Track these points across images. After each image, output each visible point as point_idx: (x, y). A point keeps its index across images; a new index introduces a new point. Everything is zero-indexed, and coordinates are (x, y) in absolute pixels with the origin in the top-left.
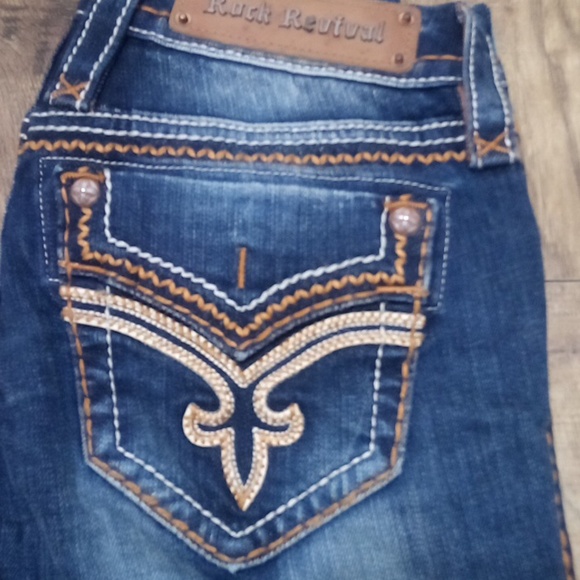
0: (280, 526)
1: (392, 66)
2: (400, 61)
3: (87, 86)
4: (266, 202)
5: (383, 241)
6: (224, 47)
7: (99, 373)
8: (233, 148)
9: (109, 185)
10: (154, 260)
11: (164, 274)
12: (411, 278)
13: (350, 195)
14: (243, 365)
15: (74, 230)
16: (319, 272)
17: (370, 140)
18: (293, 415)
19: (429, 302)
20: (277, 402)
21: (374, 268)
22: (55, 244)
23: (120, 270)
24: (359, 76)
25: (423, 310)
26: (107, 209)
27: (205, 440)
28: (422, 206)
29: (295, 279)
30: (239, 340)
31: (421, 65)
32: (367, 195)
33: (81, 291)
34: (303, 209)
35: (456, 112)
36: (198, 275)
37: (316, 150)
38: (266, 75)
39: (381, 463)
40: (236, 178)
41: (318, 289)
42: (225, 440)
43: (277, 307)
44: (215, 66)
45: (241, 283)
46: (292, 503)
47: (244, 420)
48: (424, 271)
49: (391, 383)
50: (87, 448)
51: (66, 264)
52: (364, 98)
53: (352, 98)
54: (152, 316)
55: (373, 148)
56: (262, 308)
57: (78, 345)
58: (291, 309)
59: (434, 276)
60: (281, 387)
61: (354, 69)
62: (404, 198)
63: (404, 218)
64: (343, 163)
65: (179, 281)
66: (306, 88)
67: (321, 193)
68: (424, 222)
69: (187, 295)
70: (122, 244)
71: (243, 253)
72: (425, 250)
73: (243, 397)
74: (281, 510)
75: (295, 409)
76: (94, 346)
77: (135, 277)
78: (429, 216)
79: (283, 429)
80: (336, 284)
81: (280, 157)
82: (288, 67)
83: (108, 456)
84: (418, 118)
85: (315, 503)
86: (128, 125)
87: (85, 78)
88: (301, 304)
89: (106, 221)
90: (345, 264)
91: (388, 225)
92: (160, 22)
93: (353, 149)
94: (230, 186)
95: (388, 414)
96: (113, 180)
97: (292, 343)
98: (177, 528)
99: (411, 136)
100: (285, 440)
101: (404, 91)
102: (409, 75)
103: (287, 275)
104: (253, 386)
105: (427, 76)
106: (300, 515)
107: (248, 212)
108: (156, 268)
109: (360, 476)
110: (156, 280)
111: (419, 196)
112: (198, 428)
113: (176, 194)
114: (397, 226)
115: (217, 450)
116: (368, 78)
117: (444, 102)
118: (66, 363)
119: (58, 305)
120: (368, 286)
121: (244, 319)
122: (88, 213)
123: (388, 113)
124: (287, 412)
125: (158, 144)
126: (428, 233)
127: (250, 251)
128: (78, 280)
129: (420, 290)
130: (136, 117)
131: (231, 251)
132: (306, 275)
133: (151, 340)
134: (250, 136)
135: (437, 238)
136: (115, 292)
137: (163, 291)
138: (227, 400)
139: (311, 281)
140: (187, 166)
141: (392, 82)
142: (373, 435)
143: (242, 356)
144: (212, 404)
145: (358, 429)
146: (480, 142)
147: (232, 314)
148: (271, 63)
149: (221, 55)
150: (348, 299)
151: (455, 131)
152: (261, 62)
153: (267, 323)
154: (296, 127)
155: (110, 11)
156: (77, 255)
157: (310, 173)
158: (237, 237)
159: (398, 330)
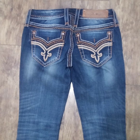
0: (101, 63)
1: (106, 17)
2: (107, 16)
3: (77, 25)
4: (96, 34)
5: (107, 36)
6: (88, 18)
7: (82, 53)
8: (91, 29)
9: (80, 35)
10: (86, 41)
11: (87, 42)
12: (111, 39)
13: (104, 32)
14: (96, 50)
15: (78, 39)
16: (102, 40)
17: (105, 26)
18: (101, 54)
19: (112, 41)
21: (107, 39)
22: (76, 41)
23: (83, 43)
24: (103, 19)
25: (112, 42)
26: (81, 37)
28: (111, 32)
29: (99, 41)
30: (95, 47)
31: (109, 17)
32: (105, 32)
34: (99, 34)
35: (113, 22)
36: (90, 42)
37: (100, 28)
38: (93, 20)
39: (110, 57)
40: (92, 32)
41: (102, 41)
42: (95, 57)
43: (98, 44)
44: (88, 20)
45: (94, 42)
46: (102, 61)
47: (97, 55)
48: (112, 38)
49: (110, 49)
50: (82, 59)
51: (78, 43)
52: (103, 21)
53: (102, 22)
54: (86, 46)
56: (97, 44)
57: (80, 50)
59: (113, 39)
60: (100, 51)
62: (109, 31)
64: (103, 29)
65: (88, 43)
66: (97, 21)
67: (101, 32)
68: (111, 33)
69: (89, 44)
70: (82, 40)
71: (94, 39)
72: (112, 36)
73: (96, 53)
74: (101, 62)
75: (101, 53)
77: (84, 43)
78: (112, 33)
79: (100, 55)
80: (104, 41)
81: (96, 29)
82: (95, 19)
83: (85, 60)
84: (109, 22)
85: (104, 61)
86: (81, 28)
87: (77, 24)
88: (100, 43)
89: (81, 38)
90: (104, 39)
92: (82, 17)
93: (103, 27)
94: (92, 33)
95: (110, 52)
96: (81, 34)
97: (100, 47)
98: (92, 64)
99: (109, 24)
100: (101, 56)
102: (108, 18)
103: (99, 40)
105: (110, 18)
106: (103, 62)
107: (94, 35)
108: (86, 42)
109: (108, 58)
110: (86, 43)
111: (110, 31)
112: (92, 56)
113: (87, 34)
114: (108, 34)
115: (94, 58)
116: (104, 19)
117: (112, 21)
118: (79, 52)
119: (77, 47)
120: (106, 40)
121: (95, 45)
122: (79, 38)
123: (106, 23)
124: (100, 54)
125: (84, 30)
126: (112, 34)
128: (79, 44)
129: (111, 40)
130: (81, 27)
131: (93, 39)
132: (100, 40)
133: (86, 49)
134: (93, 27)
135: (113, 35)
136: (83, 45)
137: (87, 44)
139: (101, 41)
140: (87, 31)
141: (106, 19)
142: (109, 54)
143: (95, 49)
144: (93, 54)
145: (107, 54)
146: (116, 25)
147: (94, 45)
148: (93, 19)
149: (88, 19)
150: (105, 42)
151: (113, 23)
152: (92, 19)
153: (97, 45)
154: (97, 26)
155: (77, 16)
156: (78, 42)
157: (99, 30)
158: (93, 37)
159: (110, 44)
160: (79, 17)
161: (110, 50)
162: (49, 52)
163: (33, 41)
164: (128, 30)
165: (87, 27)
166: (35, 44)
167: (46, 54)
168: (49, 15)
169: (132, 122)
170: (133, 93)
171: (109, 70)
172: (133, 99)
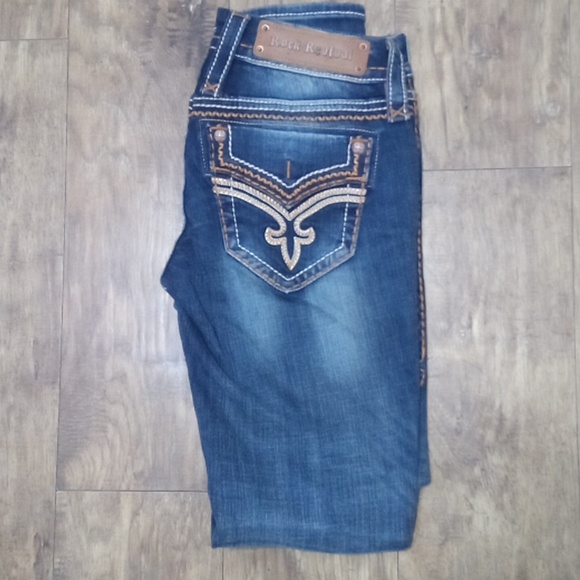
0: (306, 276)
1: (356, 72)
2: (359, 69)
3: (219, 86)
4: (298, 141)
5: (349, 157)
6: (278, 63)
7: (229, 214)
8: (283, 114)
9: (230, 132)
10: (251, 166)
11: (255, 172)
12: (361, 173)
13: (335, 137)
14: (290, 211)
15: (217, 154)
16: (321, 171)
17: (345, 109)
18: (310, 232)
19: (368, 183)
20: (304, 226)
21: (344, 169)
22: (208, 159)
23: (237, 171)
24: (340, 77)
25: (366, 187)
26: (230, 144)
27: (274, 242)
28: (366, 141)
29: (311, 174)
30: (288, 200)
31: (368, 72)
32: (342, 136)
33: (221, 180)
34: (315, 144)
35: (383, 96)
36: (270, 172)
37: (321, 114)
38: (298, 77)
39: (346, 251)
40: (284, 129)
41: (321, 178)
42: (283, 242)
43: (303, 186)
44: (275, 72)
45: (288, 176)
46: (310, 267)
47: (290, 234)
48: (366, 170)
49: (352, 218)
50: (226, 245)
51: (213, 168)
52: (342, 88)
53: (336, 89)
54: (250, 190)
55: (346, 113)
56: (297, 187)
57: (220, 203)
58: (310, 187)
59: (370, 172)
60: (305, 220)
61: (338, 74)
62: (359, 137)
63: (358, 147)
64: (333, 121)
65: (262, 175)
66: (316, 83)
67: (322, 136)
68: (366, 148)
69: (265, 181)
70: (237, 159)
71: (289, 163)
72: (367, 161)
73: (290, 224)
74: (306, 270)
75: (312, 229)
76: (227, 202)
77: (243, 173)
78: (369, 145)
79: (307, 237)
80: (328, 176)
81: (304, 118)
82: (308, 73)
83: (235, 249)
84: (366, 98)
85: (320, 267)
86: (237, 104)
87: (218, 82)
88: (314, 185)
89: (230, 149)
90: (332, 168)
91: (351, 150)
92: (249, 52)
93: (337, 114)
94: (282, 132)
95: (350, 231)
96: (232, 130)
97: (310, 201)
98: (264, 277)
99: (363, 107)
100: (307, 242)
101: (361, 85)
102: (363, 77)
103: (309, 173)
104: (294, 220)
105: (371, 77)
106: (313, 272)
107: (291, 145)
108: (251, 169)
109: (337, 256)
110: (252, 175)
111: (365, 136)
112: (271, 237)
113: (259, 136)
114: (354, 151)
115: (279, 246)
116: (345, 78)
117: (378, 91)
118: (216, 209)
119: (210, 186)
120: (342, 177)
121: (290, 191)
122: (222, 145)
123: (354, 96)
124: (308, 231)
125: (251, 112)
126: (368, 153)
127: (292, 163)
128: (219, 175)
129: (364, 178)
130: (240, 100)
131: (283, 164)
132: (316, 172)
133: (250, 200)
134: (291, 107)
135: (373, 155)
136: (234, 180)
137: (255, 180)
138: (283, 226)
139: (318, 175)
140: (264, 123)
141: (355, 80)
142: (343, 239)
143: (289, 207)
144: (277, 227)
145: (337, 238)
146: (392, 111)
147: (284, 189)
148: (300, 71)
149: (277, 67)
150: (334, 183)
151: (383, 105)
152: (295, 70)
153: (300, 193)
154: (312, 103)
155: (227, 48)
156: (218, 164)
157: (317, 126)
158: (286, 156)
159: (354, 196)
160: (237, 51)
161: (352, 222)
165: (265, 104)
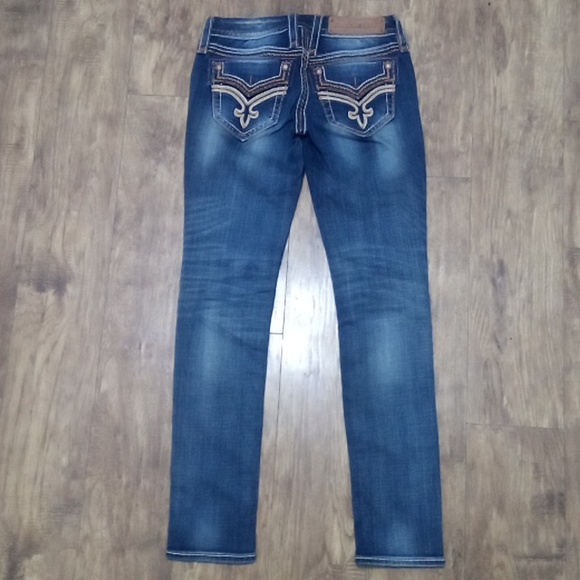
0: (372, 130)
1: (380, 32)
2: (382, 31)
3: (316, 50)
4: (358, 66)
5: (384, 71)
6: (341, 35)
7: (328, 109)
8: (349, 56)
9: (324, 70)
10: (337, 83)
11: (339, 85)
12: (391, 77)
13: (375, 63)
14: (359, 101)
15: (318, 80)
18: (371, 110)
19: (396, 81)
20: (367, 108)
21: (383, 76)
22: (315, 84)
23: (330, 86)
24: (373, 36)
25: (395, 84)
26: (324, 74)
27: (353, 118)
28: (391, 62)
30: (357, 96)
31: (386, 31)
32: (379, 62)
33: (322, 92)
35: (396, 40)
36: (346, 84)
37: (367, 55)
38: (352, 40)
39: (390, 115)
40: (350, 62)
41: (371, 83)
42: (358, 117)
43: (364, 88)
44: (340, 39)
45: (356, 84)
46: (373, 126)
47: (361, 113)
48: (394, 76)
49: (390, 100)
50: (329, 122)
51: (318, 87)
52: (376, 41)
53: (372, 42)
56: (361, 88)
57: (323, 104)
58: (367, 88)
59: (396, 77)
60: (368, 105)
61: (371, 35)
62: (387, 61)
63: (388, 66)
64: (373, 57)
65: (342, 86)
66: (362, 41)
67: (370, 63)
69: (345, 89)
70: (329, 81)
71: (355, 77)
72: (393, 71)
73: (360, 108)
74: (371, 127)
76: (326, 103)
77: (333, 87)
78: (393, 65)
79: (369, 113)
80: (375, 81)
82: (357, 37)
83: (334, 123)
84: (387, 42)
85: (378, 125)
87: (315, 48)
88: (369, 86)
89: (325, 77)
90: (377, 77)
91: (385, 67)
92: (326, 32)
93: (375, 54)
94: (350, 64)
95: (390, 106)
96: (325, 68)
97: (368, 96)
98: (351, 132)
100: (370, 116)
101: (383, 38)
102: (384, 34)
103: (365, 81)
104: (362, 105)
105: (388, 33)
106: (375, 128)
107: (355, 69)
109: (386, 118)
110: (338, 87)
111: (390, 60)
112: (351, 115)
113: (339, 68)
115: (356, 120)
116: (375, 36)
117: (393, 39)
118: (321, 108)
119: (317, 96)
120: (382, 80)
121: (357, 91)
122: (320, 76)
123: (381, 43)
124: (369, 109)
125: (332, 59)
126: (393, 68)
128: (321, 90)
129: (393, 80)
130: (326, 55)
131: (352, 77)
132: (369, 80)
133: (338, 100)
134: (352, 53)
135: (396, 69)
136: (329, 91)
138: (357, 109)
140: (340, 62)
141: (381, 36)
142: (388, 111)
143: (358, 99)
144: (354, 110)
145: (384, 110)
146: (402, 47)
147: (354, 91)
148: (352, 37)
149: (341, 37)
150: (378, 84)
151: (396, 44)
152: (350, 37)
153: (362, 92)
154: (361, 50)
155: (316, 31)
156: (320, 85)
157: (366, 60)
158: (353, 74)
159: (390, 89)
160: (321, 33)
161: (390, 102)
162: (254, 109)
163: (216, 83)
164: (428, 61)
165: (338, 54)
166: (221, 91)
167: (247, 113)
168: (253, 29)
169: (442, 255)
170: (443, 193)
171: (389, 146)
172: (444, 206)
